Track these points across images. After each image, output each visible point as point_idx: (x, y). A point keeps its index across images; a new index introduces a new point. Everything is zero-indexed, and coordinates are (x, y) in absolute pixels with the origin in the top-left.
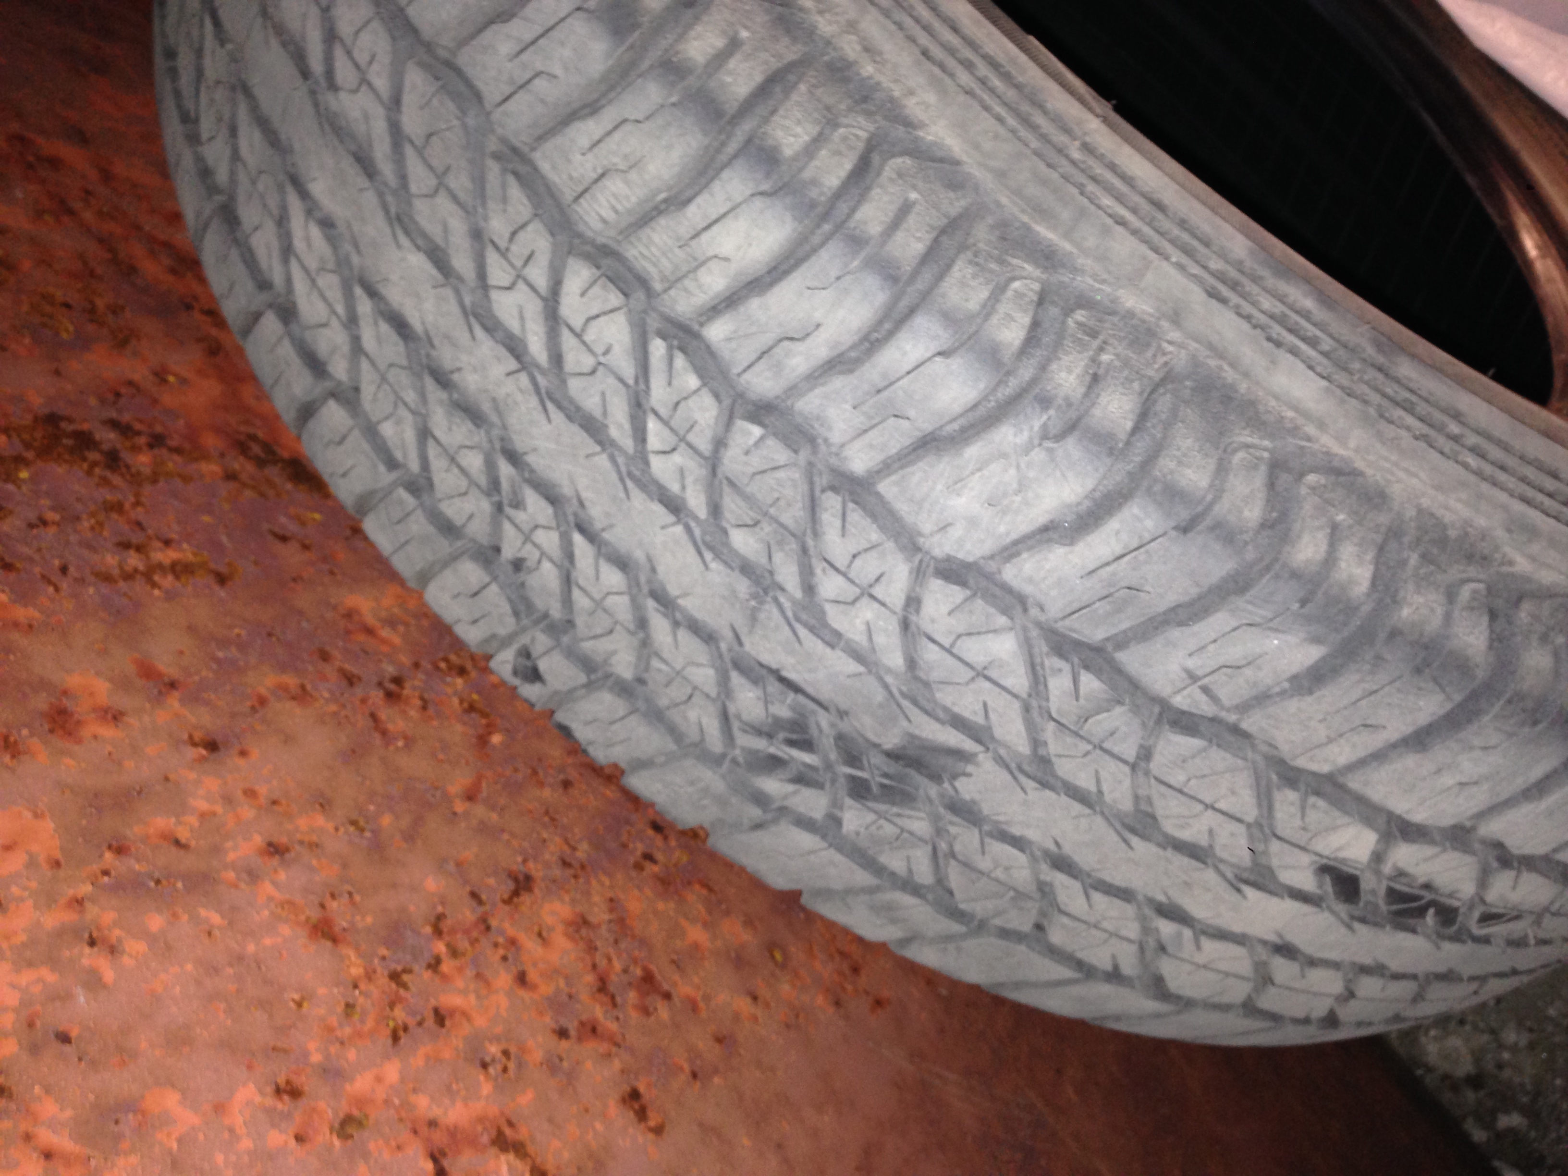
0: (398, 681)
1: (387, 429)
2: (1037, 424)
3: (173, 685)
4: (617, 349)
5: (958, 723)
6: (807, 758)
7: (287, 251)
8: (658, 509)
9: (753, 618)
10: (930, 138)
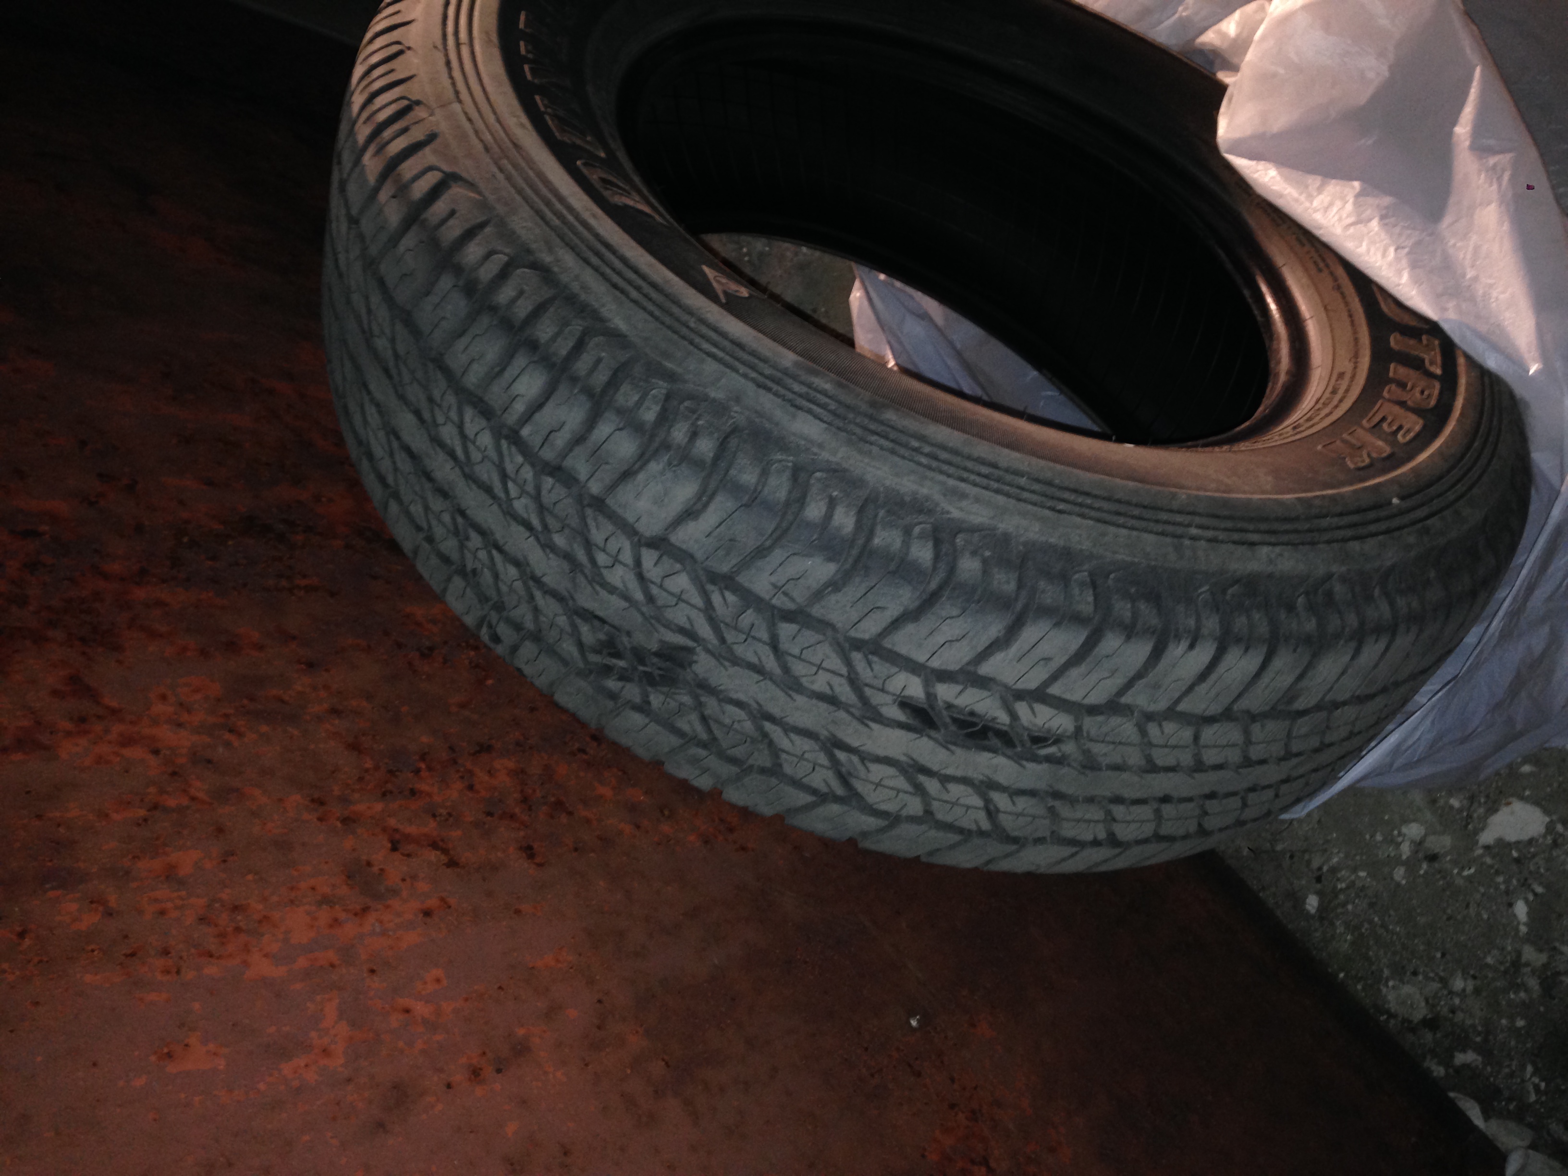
0: (431, 649)
1: (412, 508)
2: (666, 458)
3: (294, 638)
4: (490, 447)
5: (682, 631)
6: (622, 663)
7: (365, 422)
8: (521, 529)
9: (573, 580)
10: (612, 326)
